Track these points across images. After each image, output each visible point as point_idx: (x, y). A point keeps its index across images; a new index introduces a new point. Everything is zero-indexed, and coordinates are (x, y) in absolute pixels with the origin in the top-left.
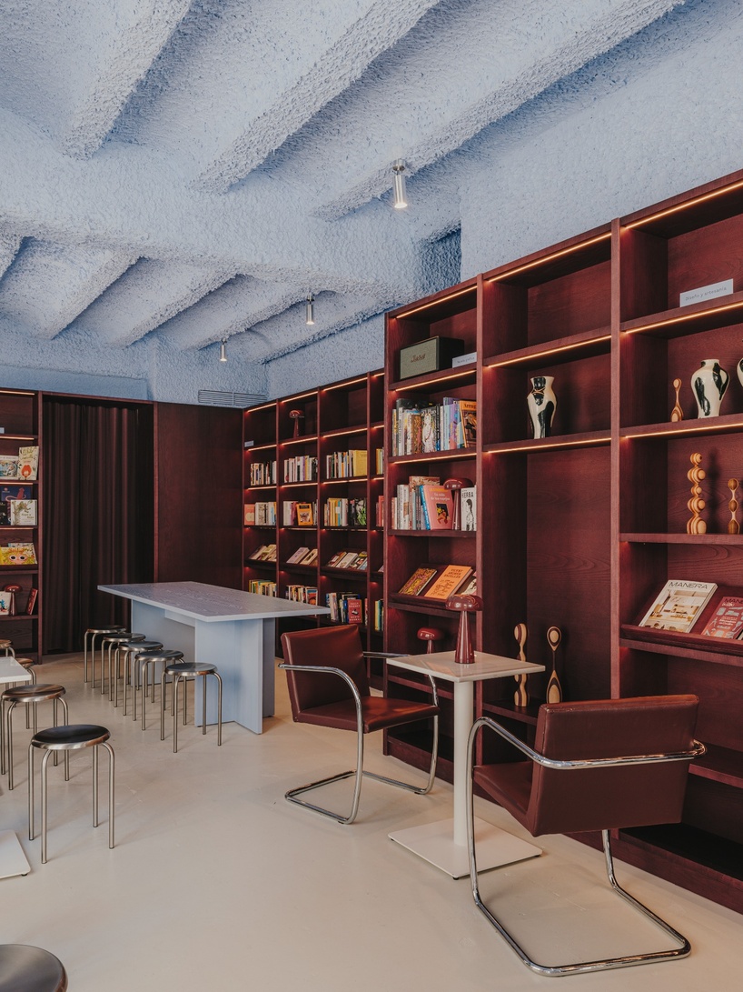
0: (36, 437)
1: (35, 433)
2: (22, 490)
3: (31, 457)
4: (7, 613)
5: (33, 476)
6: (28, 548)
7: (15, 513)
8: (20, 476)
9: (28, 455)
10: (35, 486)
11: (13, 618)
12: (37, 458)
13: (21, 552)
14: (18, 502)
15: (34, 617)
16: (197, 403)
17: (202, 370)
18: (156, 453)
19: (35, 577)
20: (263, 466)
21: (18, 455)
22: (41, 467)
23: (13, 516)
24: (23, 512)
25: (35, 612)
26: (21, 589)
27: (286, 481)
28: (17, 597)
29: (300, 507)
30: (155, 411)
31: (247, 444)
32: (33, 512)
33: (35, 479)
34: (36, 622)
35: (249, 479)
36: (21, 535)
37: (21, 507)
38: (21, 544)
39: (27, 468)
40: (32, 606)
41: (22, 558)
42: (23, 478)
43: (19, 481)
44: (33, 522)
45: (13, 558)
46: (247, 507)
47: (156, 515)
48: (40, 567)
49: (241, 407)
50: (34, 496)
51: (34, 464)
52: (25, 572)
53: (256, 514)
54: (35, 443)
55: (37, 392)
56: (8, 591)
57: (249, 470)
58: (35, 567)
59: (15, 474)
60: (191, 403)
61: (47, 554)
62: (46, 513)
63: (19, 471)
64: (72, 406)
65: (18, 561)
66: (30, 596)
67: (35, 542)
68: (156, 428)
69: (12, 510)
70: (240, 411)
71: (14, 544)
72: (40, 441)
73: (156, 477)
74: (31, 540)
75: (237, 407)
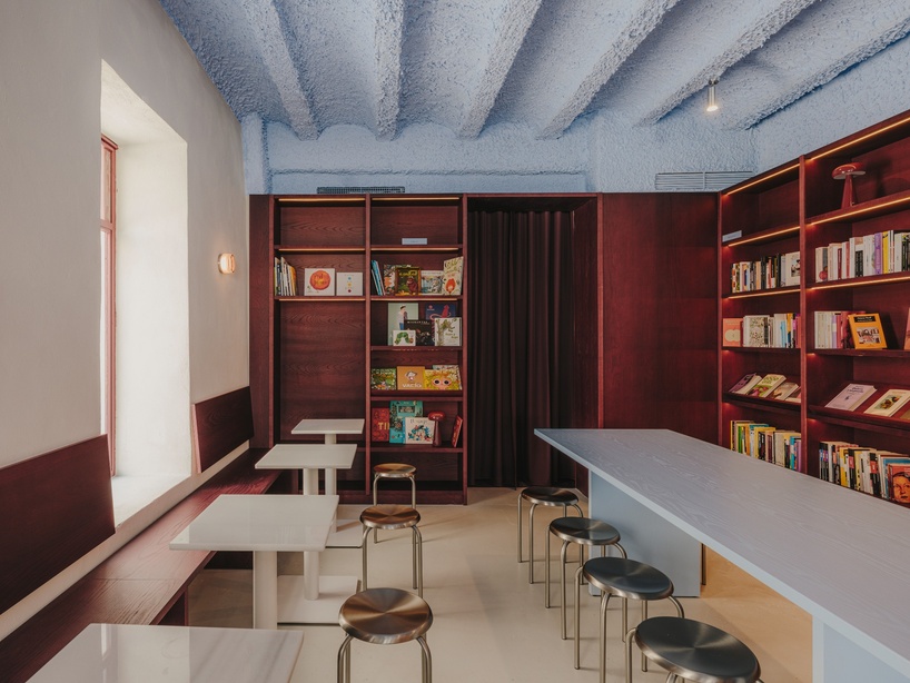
0: (460, 246)
1: (460, 242)
2: (447, 307)
3: (455, 269)
4: (431, 442)
5: (457, 291)
6: (452, 371)
7: (439, 333)
8: (444, 292)
9: (452, 268)
10: (460, 301)
11: (436, 450)
12: (461, 270)
13: (446, 375)
14: (442, 320)
15: (459, 450)
16: (653, 190)
17: (660, 148)
18: (600, 257)
19: (460, 403)
20: (758, 264)
21: (442, 269)
22: (466, 280)
23: (437, 335)
24: (447, 331)
25: (460, 444)
26: (445, 417)
27: (818, 280)
28: (441, 425)
29: (856, 320)
30: (600, 205)
31: (726, 238)
32: (457, 332)
33: (458, 293)
34: (461, 455)
35: (728, 284)
36: (447, 355)
37: (445, 326)
38: (446, 366)
39: (452, 282)
40: (456, 435)
41: (446, 382)
42: (447, 293)
43: (443, 296)
44: (457, 343)
45: (437, 382)
46: (727, 322)
47: (601, 334)
48: (465, 394)
49: (716, 190)
50: (459, 314)
51: (458, 277)
52: (449, 399)
53: (743, 332)
54: (458, 253)
55: (461, 195)
56: (431, 419)
57: (728, 273)
58: (458, 394)
59: (440, 290)
60: (645, 191)
61: (472, 378)
62: (472, 332)
63: (444, 286)
64: (500, 213)
65: (442, 387)
66: (455, 423)
67: (460, 364)
68: (600, 226)
69: (436, 329)
70: (715, 196)
71: (440, 367)
72: (465, 251)
73: (601, 287)
74: (456, 361)
75: (711, 190)
